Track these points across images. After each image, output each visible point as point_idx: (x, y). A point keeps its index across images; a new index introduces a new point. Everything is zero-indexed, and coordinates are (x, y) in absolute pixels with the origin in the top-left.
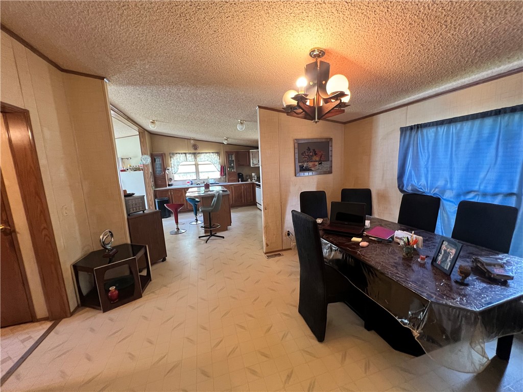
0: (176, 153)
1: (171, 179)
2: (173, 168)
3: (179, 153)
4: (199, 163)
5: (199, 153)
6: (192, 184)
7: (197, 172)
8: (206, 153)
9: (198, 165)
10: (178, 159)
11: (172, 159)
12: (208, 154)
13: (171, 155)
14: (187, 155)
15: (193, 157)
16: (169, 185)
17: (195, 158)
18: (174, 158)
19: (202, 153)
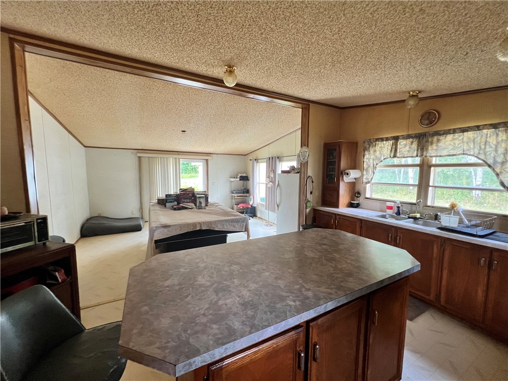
0: (377, 140)
1: (359, 193)
2: (365, 173)
3: (382, 140)
4: (434, 161)
5: (438, 133)
6: (398, 213)
7: (423, 185)
8: (463, 130)
9: (430, 166)
10: (378, 153)
11: (366, 153)
12: (470, 134)
13: (366, 143)
14: (400, 141)
15: (415, 146)
16: (351, 205)
17: (422, 148)
18: (372, 150)
19: (447, 132)
